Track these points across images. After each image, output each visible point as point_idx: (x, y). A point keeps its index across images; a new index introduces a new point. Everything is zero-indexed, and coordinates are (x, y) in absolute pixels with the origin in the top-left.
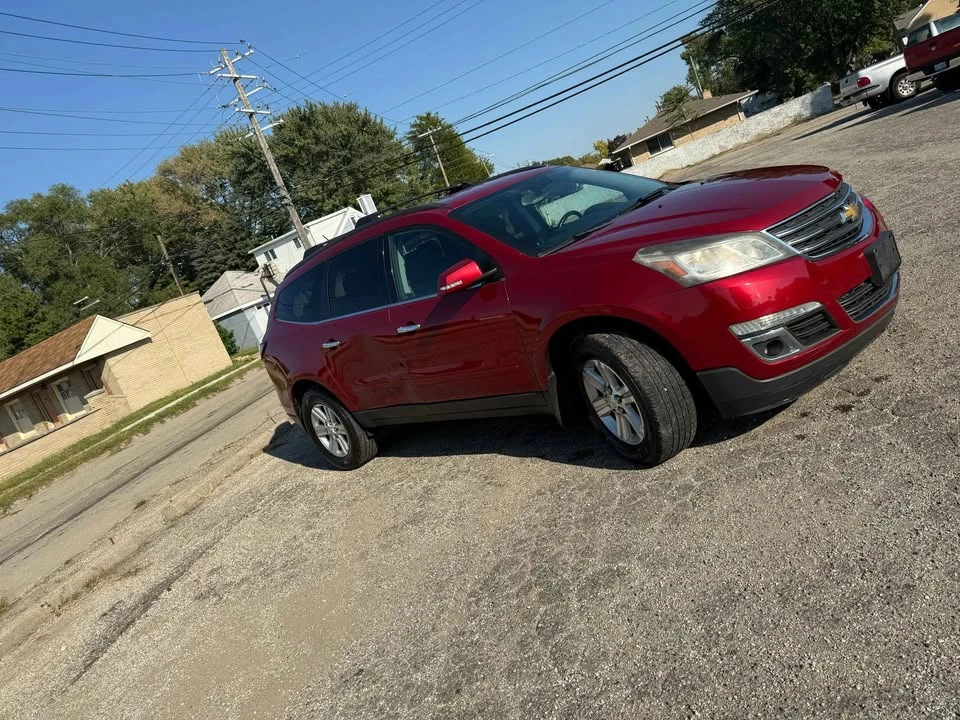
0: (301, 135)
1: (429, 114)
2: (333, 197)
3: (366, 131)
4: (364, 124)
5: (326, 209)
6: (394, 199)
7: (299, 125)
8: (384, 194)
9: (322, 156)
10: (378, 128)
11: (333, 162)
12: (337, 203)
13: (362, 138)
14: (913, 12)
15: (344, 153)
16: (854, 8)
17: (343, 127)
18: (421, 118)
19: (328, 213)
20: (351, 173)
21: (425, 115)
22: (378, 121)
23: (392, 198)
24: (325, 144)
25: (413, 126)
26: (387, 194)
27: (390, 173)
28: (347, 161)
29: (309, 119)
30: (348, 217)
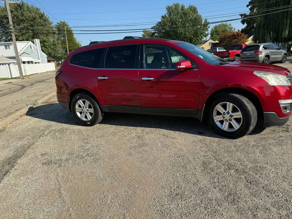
0: (16, 11)
1: (64, 22)
2: (24, 36)
3: (42, 19)
4: (42, 16)
5: (20, 39)
6: (47, 44)
7: (16, 7)
8: (43, 41)
9: (23, 21)
10: (46, 19)
11: (27, 25)
12: (25, 38)
13: (39, 20)
14: (201, 45)
15: (32, 23)
16: (189, 39)
17: (34, 14)
18: (61, 22)
19: (20, 41)
20: (32, 30)
21: (63, 22)
22: (47, 17)
23: (46, 44)
24: (25, 18)
25: (58, 23)
26: (44, 42)
27: (47, 35)
28: (32, 26)
29: (21, 7)
30: (29, 44)
